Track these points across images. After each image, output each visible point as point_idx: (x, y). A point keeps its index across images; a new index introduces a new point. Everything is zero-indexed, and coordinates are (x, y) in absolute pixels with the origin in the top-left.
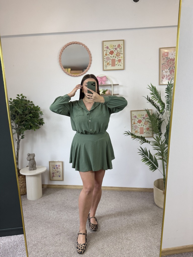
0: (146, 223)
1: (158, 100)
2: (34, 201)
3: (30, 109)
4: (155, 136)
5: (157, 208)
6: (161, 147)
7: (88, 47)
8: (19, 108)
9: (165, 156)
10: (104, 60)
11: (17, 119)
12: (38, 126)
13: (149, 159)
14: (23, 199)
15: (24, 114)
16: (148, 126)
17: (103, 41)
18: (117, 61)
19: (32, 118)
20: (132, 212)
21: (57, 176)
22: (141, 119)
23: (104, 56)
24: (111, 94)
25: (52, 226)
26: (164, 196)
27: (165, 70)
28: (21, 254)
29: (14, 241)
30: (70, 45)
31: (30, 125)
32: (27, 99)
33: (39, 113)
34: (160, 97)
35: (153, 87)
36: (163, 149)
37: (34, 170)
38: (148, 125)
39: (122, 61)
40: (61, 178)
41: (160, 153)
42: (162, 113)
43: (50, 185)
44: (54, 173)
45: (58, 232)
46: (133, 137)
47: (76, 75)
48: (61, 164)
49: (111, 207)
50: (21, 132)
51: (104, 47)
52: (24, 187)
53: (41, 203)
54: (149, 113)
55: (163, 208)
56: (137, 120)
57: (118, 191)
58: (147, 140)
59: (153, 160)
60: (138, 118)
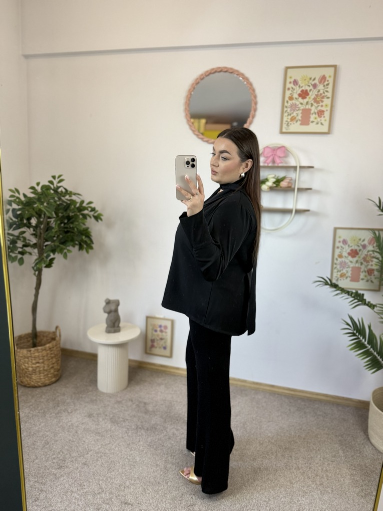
0: (347, 488)
2: (110, 396)
7: (252, 80)
10: (285, 109)
13: (368, 345)
17: (287, 68)
18: (314, 115)
20: (314, 452)
21: (160, 348)
22: (358, 249)
23: (286, 102)
24: (293, 187)
30: (211, 75)
37: (115, 332)
38: (374, 265)
39: (327, 114)
40: (167, 352)
43: (145, 363)
44: (154, 340)
48: (169, 324)
49: (270, 434)
51: (288, 80)
53: (123, 402)
56: (347, 249)
58: (369, 302)
59: (377, 348)
60: (351, 245)
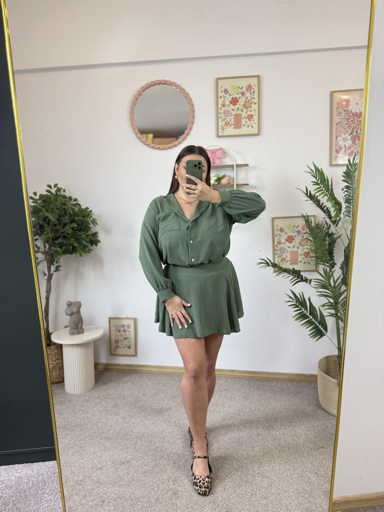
0: (302, 445)
1: (327, 196)
2: (78, 396)
3: (72, 213)
4: (321, 268)
5: (325, 414)
6: (333, 292)
7: (188, 90)
8: (50, 211)
9: (342, 309)
10: (220, 115)
11: (48, 233)
12: (87, 247)
13: (310, 316)
14: (58, 392)
15: (60, 224)
16: (307, 249)
17: (218, 79)
18: (245, 119)
19: (77, 231)
20: (273, 421)
21: (124, 348)
22: (293, 235)
23: (219, 108)
24: (232, 183)
25: (114, 446)
26: (337, 389)
27: (343, 136)
28: (51, 500)
29: (38, 473)
30: (151, 87)
31: (72, 245)
32: (67, 194)
33: (90, 222)
34: (332, 190)
35: (318, 170)
36: (336, 295)
37: (79, 333)
38: (307, 247)
39: (256, 118)
40: (132, 351)
41: (332, 303)
42: (335, 223)
43: (111, 365)
44: (118, 340)
45: (126, 458)
46: (277, 269)
47: (163, 146)
48: (131, 323)
49: (232, 411)
50: (54, 259)
51: (220, 90)
52: (59, 367)
53: (91, 400)
54: (309, 223)
55: (336, 415)
56: (284, 237)
57: (245, 379)
58: (305, 277)
59: (318, 318)
60: (287, 232)
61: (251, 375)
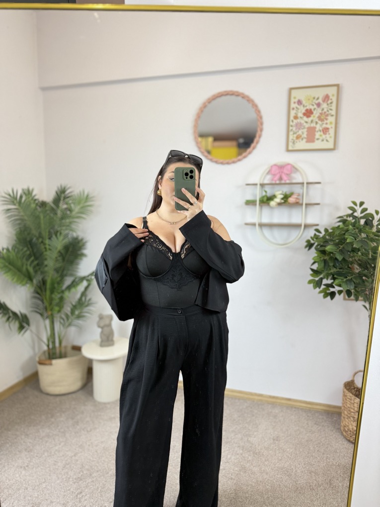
7: (257, 101)
10: (291, 128)
17: (291, 89)
18: (319, 133)
23: (291, 121)
24: (301, 202)
37: (109, 345)
47: (227, 160)
57: (302, 409)
61: (309, 406)
